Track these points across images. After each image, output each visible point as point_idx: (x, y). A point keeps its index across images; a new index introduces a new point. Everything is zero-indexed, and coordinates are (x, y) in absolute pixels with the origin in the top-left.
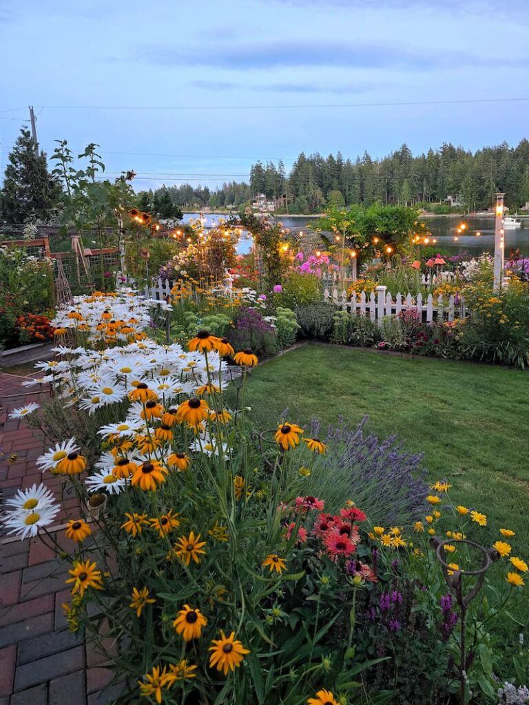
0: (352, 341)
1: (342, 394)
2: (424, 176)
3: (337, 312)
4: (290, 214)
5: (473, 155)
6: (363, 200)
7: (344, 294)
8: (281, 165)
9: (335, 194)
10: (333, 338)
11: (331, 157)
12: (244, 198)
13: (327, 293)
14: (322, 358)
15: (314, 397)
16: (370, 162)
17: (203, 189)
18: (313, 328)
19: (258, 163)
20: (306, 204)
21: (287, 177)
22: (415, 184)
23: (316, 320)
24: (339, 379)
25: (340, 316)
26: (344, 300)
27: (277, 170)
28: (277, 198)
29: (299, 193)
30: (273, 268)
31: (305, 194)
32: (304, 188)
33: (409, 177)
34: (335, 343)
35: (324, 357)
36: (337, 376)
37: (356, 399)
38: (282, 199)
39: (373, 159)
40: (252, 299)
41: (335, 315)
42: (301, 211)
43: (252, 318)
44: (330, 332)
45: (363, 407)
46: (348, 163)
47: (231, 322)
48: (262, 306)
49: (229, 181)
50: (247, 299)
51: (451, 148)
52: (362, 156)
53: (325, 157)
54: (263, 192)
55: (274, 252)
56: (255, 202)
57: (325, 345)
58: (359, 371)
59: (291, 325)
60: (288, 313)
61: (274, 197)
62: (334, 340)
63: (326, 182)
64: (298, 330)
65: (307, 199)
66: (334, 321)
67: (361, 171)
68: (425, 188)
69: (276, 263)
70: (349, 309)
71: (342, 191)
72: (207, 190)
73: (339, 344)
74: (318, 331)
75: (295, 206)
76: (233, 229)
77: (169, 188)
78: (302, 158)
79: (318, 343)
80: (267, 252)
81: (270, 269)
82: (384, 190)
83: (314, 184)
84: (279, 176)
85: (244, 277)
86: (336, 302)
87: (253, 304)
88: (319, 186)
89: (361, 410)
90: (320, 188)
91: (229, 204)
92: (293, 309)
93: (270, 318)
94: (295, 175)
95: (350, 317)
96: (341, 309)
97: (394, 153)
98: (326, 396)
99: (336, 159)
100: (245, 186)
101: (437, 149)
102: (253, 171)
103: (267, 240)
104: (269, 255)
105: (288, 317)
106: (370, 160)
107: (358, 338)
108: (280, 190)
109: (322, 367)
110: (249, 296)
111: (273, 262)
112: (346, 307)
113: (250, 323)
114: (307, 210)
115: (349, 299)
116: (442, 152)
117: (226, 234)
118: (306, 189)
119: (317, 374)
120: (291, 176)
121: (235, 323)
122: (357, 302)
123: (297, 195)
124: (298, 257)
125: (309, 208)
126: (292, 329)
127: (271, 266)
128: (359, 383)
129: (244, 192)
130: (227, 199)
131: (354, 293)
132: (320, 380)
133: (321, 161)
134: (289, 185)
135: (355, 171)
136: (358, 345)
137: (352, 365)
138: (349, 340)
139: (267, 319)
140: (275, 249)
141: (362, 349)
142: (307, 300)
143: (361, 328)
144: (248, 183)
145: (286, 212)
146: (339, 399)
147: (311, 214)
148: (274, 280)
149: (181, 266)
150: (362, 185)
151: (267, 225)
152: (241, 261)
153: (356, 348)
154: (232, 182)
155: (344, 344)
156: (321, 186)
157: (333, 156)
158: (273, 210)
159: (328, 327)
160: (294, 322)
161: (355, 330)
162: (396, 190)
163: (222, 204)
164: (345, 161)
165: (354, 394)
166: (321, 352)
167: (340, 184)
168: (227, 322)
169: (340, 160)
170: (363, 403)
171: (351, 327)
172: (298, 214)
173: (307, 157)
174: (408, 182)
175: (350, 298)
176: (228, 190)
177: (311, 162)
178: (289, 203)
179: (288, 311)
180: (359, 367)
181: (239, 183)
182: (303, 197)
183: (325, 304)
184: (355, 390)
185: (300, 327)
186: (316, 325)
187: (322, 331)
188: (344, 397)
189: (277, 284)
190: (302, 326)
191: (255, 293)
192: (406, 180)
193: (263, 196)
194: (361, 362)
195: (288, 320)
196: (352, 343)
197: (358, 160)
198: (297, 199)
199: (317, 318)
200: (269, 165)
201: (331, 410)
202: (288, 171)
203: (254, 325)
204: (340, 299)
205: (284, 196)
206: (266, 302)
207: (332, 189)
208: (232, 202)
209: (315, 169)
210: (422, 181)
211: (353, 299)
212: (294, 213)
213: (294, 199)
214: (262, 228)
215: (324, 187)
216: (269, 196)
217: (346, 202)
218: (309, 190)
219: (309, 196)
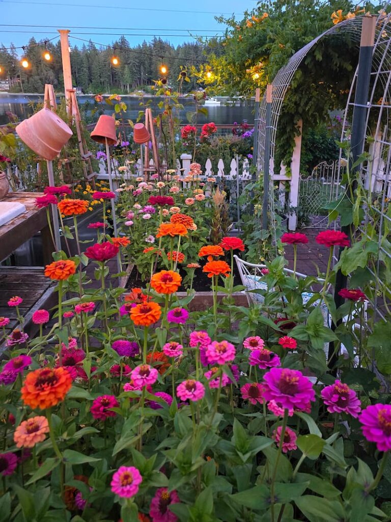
2: (142, 63)
4: (25, 93)
5: (176, 49)
6: (91, 82)
8: (13, 48)
16: (95, 50)
20: (40, 84)
22: (134, 70)
27: (9, 52)
28: (11, 78)
29: (32, 74)
31: (38, 75)
32: (37, 70)
33: (129, 64)
38: (16, 79)
39: (97, 47)
42: (36, 90)
46: (76, 48)
51: (160, 42)
52: (87, 44)
61: (8, 77)
63: (57, 65)
65: (41, 79)
67: (88, 56)
68: (142, 74)
75: (29, 86)
78: (33, 41)
82: (109, 73)
83: (46, 66)
84: (12, 58)
88: (51, 68)
90: (52, 70)
97: (114, 42)
101: (149, 41)
106: (94, 47)
108: (14, 71)
116: (152, 44)
118: (39, 71)
123: (31, 76)
135: (82, 55)
145: (21, 91)
150: (89, 69)
156: (53, 67)
158: (8, 88)
162: (119, 74)
172: (33, 92)
173: (37, 42)
174: (128, 67)
177: (41, 46)
178: (23, 82)
182: (37, 78)
192: (126, 66)
197: (84, 47)
198: (31, 79)
202: (20, 54)
205: (19, 77)
210: (140, 67)
212: (29, 92)
213: (28, 79)
215: (55, 69)
217: (76, 83)
218: (42, 71)
219: (43, 77)
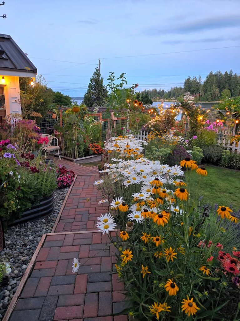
0: (231, 166)
1: (224, 192)
3: (224, 151)
4: (201, 101)
7: (229, 142)
8: (200, 78)
9: (227, 91)
10: (221, 163)
11: (226, 73)
12: (180, 94)
13: (219, 141)
14: (214, 173)
15: (209, 192)
17: (162, 91)
18: (210, 157)
19: (189, 77)
20: (210, 96)
21: (202, 83)
23: (212, 154)
24: (223, 184)
25: (226, 153)
26: (229, 145)
27: (198, 80)
28: (196, 94)
29: (207, 91)
30: (194, 127)
31: (210, 91)
32: (210, 89)
34: (221, 166)
35: (215, 173)
36: (222, 183)
37: (231, 196)
38: (198, 95)
40: (182, 142)
41: (223, 152)
42: (207, 100)
43: (182, 151)
44: (219, 160)
45: (235, 200)
46: (236, 75)
47: (172, 152)
48: (186, 145)
49: (173, 87)
50: (180, 142)
53: (223, 73)
54: (189, 91)
55: (195, 120)
56: (185, 96)
57: (215, 166)
58: (234, 182)
59: (200, 156)
60: (198, 149)
61: (194, 93)
62: (221, 164)
63: (222, 86)
64: (203, 158)
65: (211, 94)
66: (222, 155)
69: (196, 125)
70: (231, 149)
71: (230, 90)
72: (163, 91)
73: (223, 167)
74: (213, 159)
75: (204, 97)
76: (177, 109)
77: (147, 91)
78: (211, 73)
79: (212, 165)
80: (192, 120)
81: (192, 128)
83: (216, 86)
84: (198, 83)
85: (178, 131)
86: (224, 145)
87: (182, 144)
88: (218, 87)
89: (234, 202)
90: (218, 88)
91: (172, 97)
92: (201, 148)
93: (190, 151)
94: (206, 83)
95: (231, 154)
96: (226, 149)
98: (216, 192)
99: (229, 73)
100: (181, 88)
102: (186, 81)
103: (193, 114)
104: (192, 121)
105: (198, 151)
107: (234, 164)
108: (198, 90)
109: (214, 178)
110: (180, 140)
111: (194, 125)
112: (229, 149)
113: (180, 153)
114: (210, 99)
115: (231, 145)
117: (173, 111)
118: (211, 89)
119: (211, 181)
120: (204, 83)
121: (173, 152)
122: (236, 146)
123: (206, 92)
124: (207, 123)
125: (211, 98)
126: (200, 157)
127: (193, 126)
128: (234, 187)
129: (180, 91)
130: (172, 95)
131: (235, 142)
132: (213, 184)
133: (221, 75)
134: (203, 87)
136: (234, 168)
137: (230, 178)
138: (229, 165)
139: (188, 152)
140: (196, 118)
141: (236, 171)
142: (209, 143)
143: (236, 160)
144: (183, 87)
145: (199, 100)
146: (222, 195)
147: (212, 101)
148: (193, 133)
149: (151, 126)
151: (193, 107)
152: (178, 123)
153: (233, 170)
154: (175, 87)
155: (226, 167)
156: (219, 87)
157: (228, 72)
158: (193, 99)
159: (218, 158)
160: (201, 154)
161: (233, 161)
163: (169, 97)
164: (234, 74)
165: (230, 193)
166: (214, 170)
167: (229, 86)
168: (170, 152)
169: (231, 74)
170: (235, 198)
171: (231, 159)
172: (205, 101)
173: (213, 73)
175: (232, 143)
176: (173, 91)
177: (216, 76)
178: (201, 96)
179: (199, 149)
180: (234, 180)
181: (178, 87)
182: (209, 93)
183: (218, 146)
184: (231, 191)
185: (204, 156)
186: (212, 156)
187: (215, 159)
188: (225, 194)
189: (195, 135)
190: (205, 156)
191: (184, 139)
193: (189, 93)
194: (234, 177)
195: (198, 153)
196: (230, 167)
198: (206, 94)
199: (213, 152)
200: (194, 78)
201: (218, 200)
202: (203, 80)
203: (182, 154)
204: (227, 144)
205: (200, 93)
206: (189, 144)
207: (225, 89)
208: (174, 96)
209: (217, 79)
211: (234, 145)
212: (203, 101)
213: (204, 94)
214: (191, 108)
215: (221, 88)
216: (192, 93)
217: (231, 95)
218: (212, 89)
219: (212, 92)
